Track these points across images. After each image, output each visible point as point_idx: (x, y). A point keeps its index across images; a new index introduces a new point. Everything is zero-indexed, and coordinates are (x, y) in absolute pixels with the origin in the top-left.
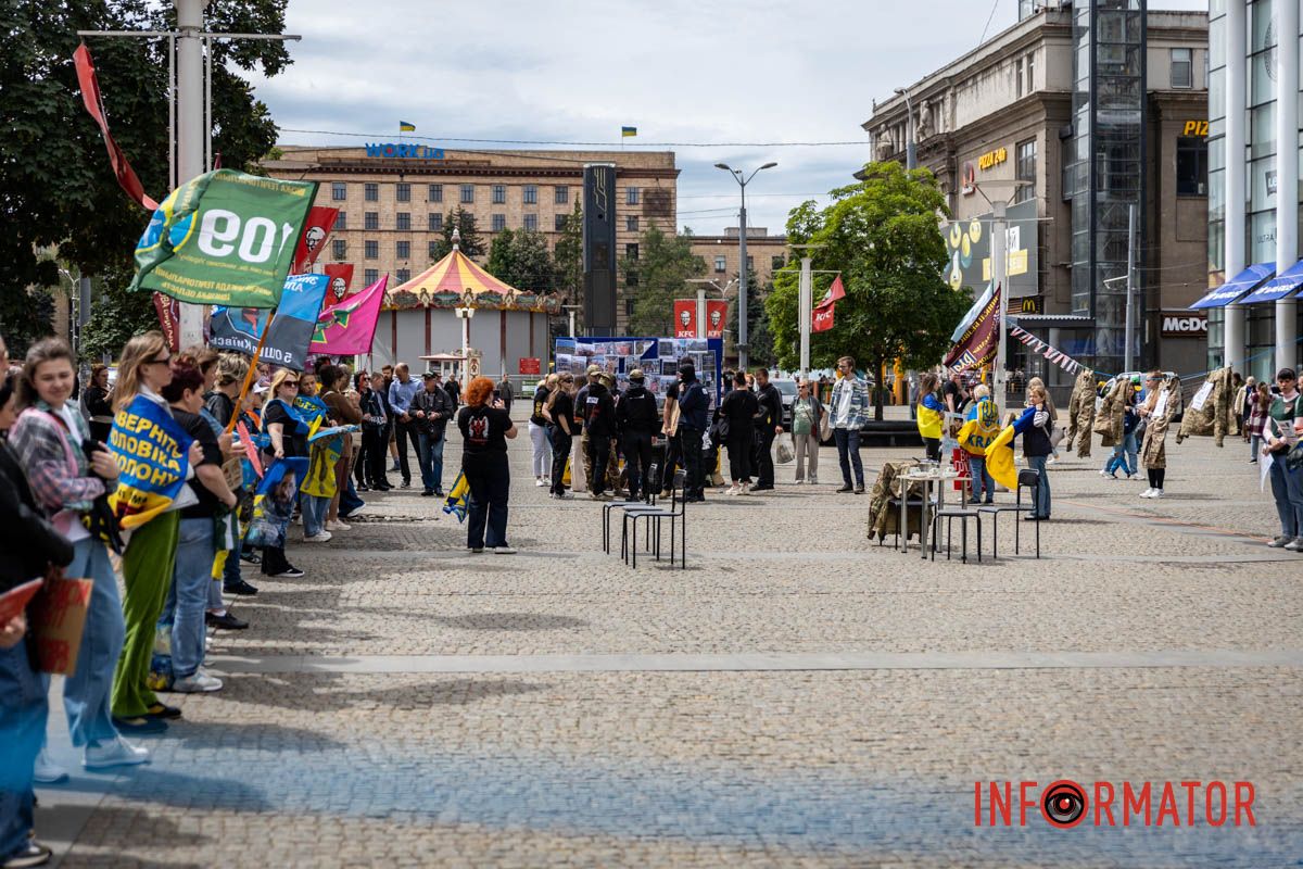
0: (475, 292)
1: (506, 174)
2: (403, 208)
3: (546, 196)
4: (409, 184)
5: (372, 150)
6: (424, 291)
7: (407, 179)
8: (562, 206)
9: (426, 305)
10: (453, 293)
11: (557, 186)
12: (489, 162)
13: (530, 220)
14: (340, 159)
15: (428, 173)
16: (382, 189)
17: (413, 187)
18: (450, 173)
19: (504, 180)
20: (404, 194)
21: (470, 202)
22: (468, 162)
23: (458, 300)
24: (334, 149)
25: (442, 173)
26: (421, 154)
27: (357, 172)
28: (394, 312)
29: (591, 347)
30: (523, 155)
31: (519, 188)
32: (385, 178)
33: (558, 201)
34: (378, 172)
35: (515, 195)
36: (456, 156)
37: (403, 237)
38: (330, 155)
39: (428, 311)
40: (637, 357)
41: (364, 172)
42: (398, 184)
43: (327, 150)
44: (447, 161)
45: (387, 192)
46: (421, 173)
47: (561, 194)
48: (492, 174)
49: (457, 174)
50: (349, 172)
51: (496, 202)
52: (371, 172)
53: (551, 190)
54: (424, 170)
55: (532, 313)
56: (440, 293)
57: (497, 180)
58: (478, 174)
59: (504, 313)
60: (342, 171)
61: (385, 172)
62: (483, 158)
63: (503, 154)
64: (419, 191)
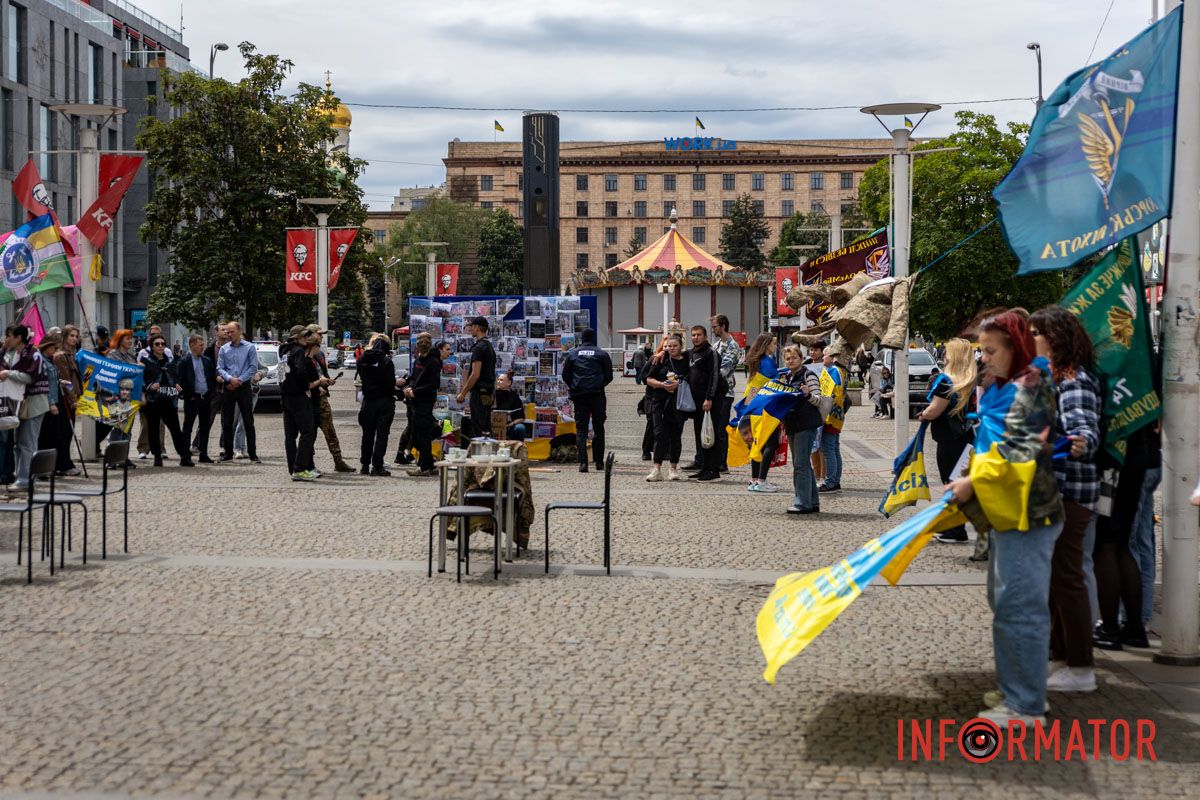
0: (684, 268)
1: (795, 162)
2: (699, 196)
3: (832, 182)
4: (704, 174)
5: (669, 143)
6: (636, 269)
7: (702, 169)
8: (847, 191)
9: (638, 282)
10: (664, 270)
11: (843, 173)
12: (778, 151)
13: (817, 205)
14: (641, 153)
15: (722, 163)
16: (680, 179)
17: (708, 177)
18: (742, 163)
19: (793, 168)
20: (699, 183)
21: (761, 189)
22: (759, 152)
23: (669, 276)
24: (636, 144)
25: (735, 163)
26: (715, 146)
27: (657, 164)
28: (610, 289)
29: (448, 307)
30: (811, 144)
31: (807, 175)
32: (682, 169)
33: (843, 187)
34: (676, 164)
35: (802, 182)
36: (747, 147)
37: (698, 223)
38: (632, 149)
39: (641, 287)
40: (500, 317)
41: (662, 164)
42: (694, 175)
43: (629, 144)
44: (739, 152)
45: (684, 183)
46: (715, 163)
47: (846, 180)
48: (781, 163)
49: (748, 163)
50: (649, 164)
51: (785, 189)
52: (669, 164)
53: (836, 176)
54: (719, 161)
55: (742, 289)
56: (651, 270)
57: (786, 169)
58: (768, 163)
59: (714, 288)
60: (643, 164)
61: (682, 164)
62: (773, 148)
63: (791, 144)
64: (714, 181)
